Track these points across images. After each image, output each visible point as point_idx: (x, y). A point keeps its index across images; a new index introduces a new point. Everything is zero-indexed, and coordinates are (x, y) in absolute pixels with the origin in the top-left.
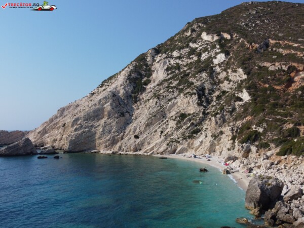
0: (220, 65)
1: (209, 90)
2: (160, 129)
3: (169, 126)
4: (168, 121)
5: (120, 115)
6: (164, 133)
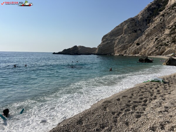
2: (156, 37)
3: (165, 34)
4: (165, 30)
5: (133, 32)
6: (158, 40)
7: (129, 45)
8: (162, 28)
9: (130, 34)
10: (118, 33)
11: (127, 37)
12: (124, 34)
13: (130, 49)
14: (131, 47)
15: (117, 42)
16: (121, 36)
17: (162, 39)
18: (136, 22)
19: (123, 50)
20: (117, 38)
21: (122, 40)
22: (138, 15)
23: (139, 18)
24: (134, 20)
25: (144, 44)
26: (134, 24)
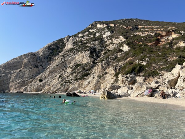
0: (107, 37)
1: (99, 50)
2: (60, 75)
3: (67, 72)
4: (67, 69)
5: (34, 67)
6: (62, 77)
7: (30, 81)
8: (64, 67)
9: (31, 68)
10: (15, 66)
11: (27, 72)
12: (23, 68)
13: (31, 85)
14: (33, 83)
15: (15, 77)
16: (19, 70)
17: (66, 77)
18: (37, 58)
19: (22, 86)
20: (14, 72)
21: (21, 74)
22: (39, 52)
23: (40, 54)
24: (35, 55)
25: (48, 81)
26: (35, 59)
